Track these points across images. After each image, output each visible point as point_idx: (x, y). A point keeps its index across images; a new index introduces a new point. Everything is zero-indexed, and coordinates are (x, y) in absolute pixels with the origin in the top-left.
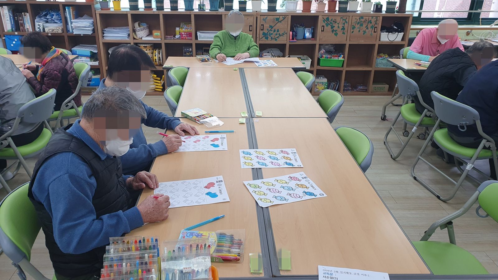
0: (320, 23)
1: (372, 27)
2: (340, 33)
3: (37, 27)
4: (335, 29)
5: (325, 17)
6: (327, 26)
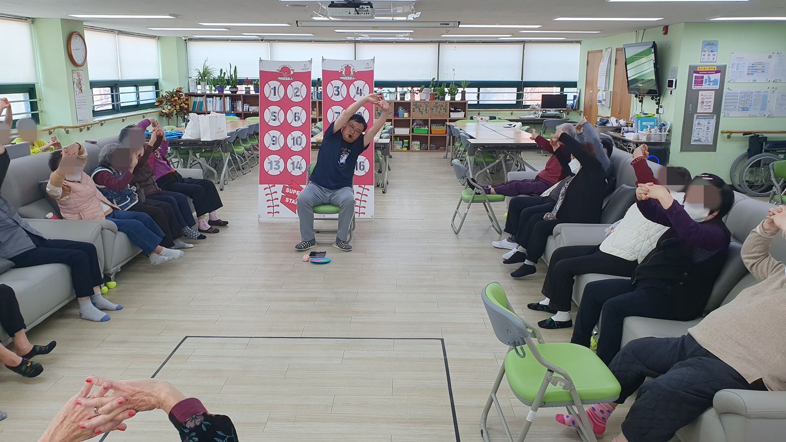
0: (412, 107)
1: (444, 109)
2: (424, 113)
3: (245, 108)
4: (421, 110)
5: (415, 103)
6: (416, 108)
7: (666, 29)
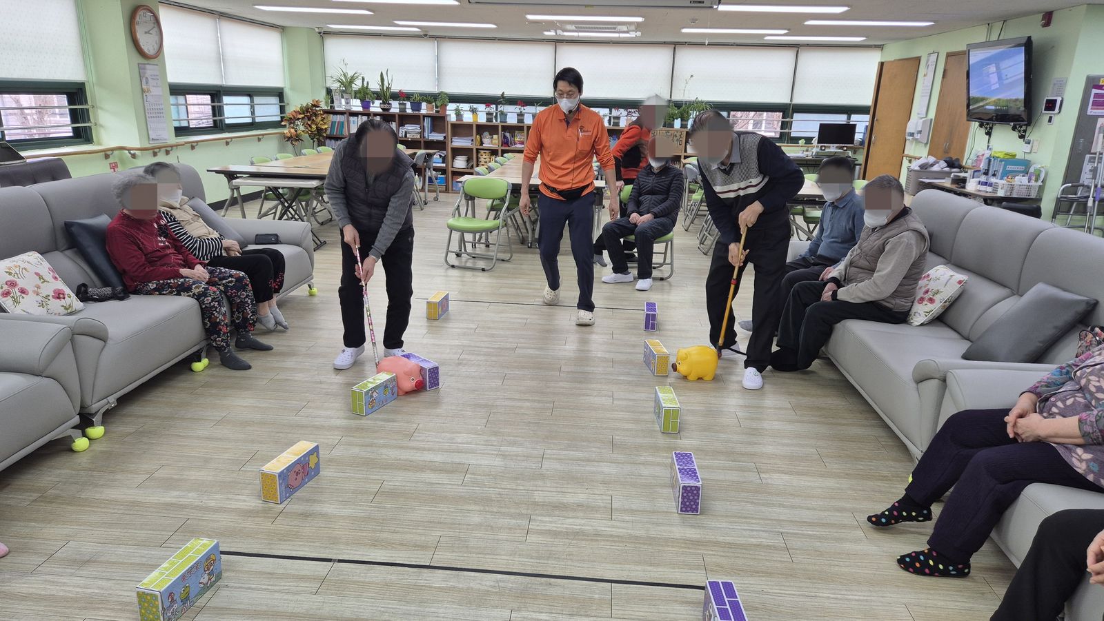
7: (1048, 18)
